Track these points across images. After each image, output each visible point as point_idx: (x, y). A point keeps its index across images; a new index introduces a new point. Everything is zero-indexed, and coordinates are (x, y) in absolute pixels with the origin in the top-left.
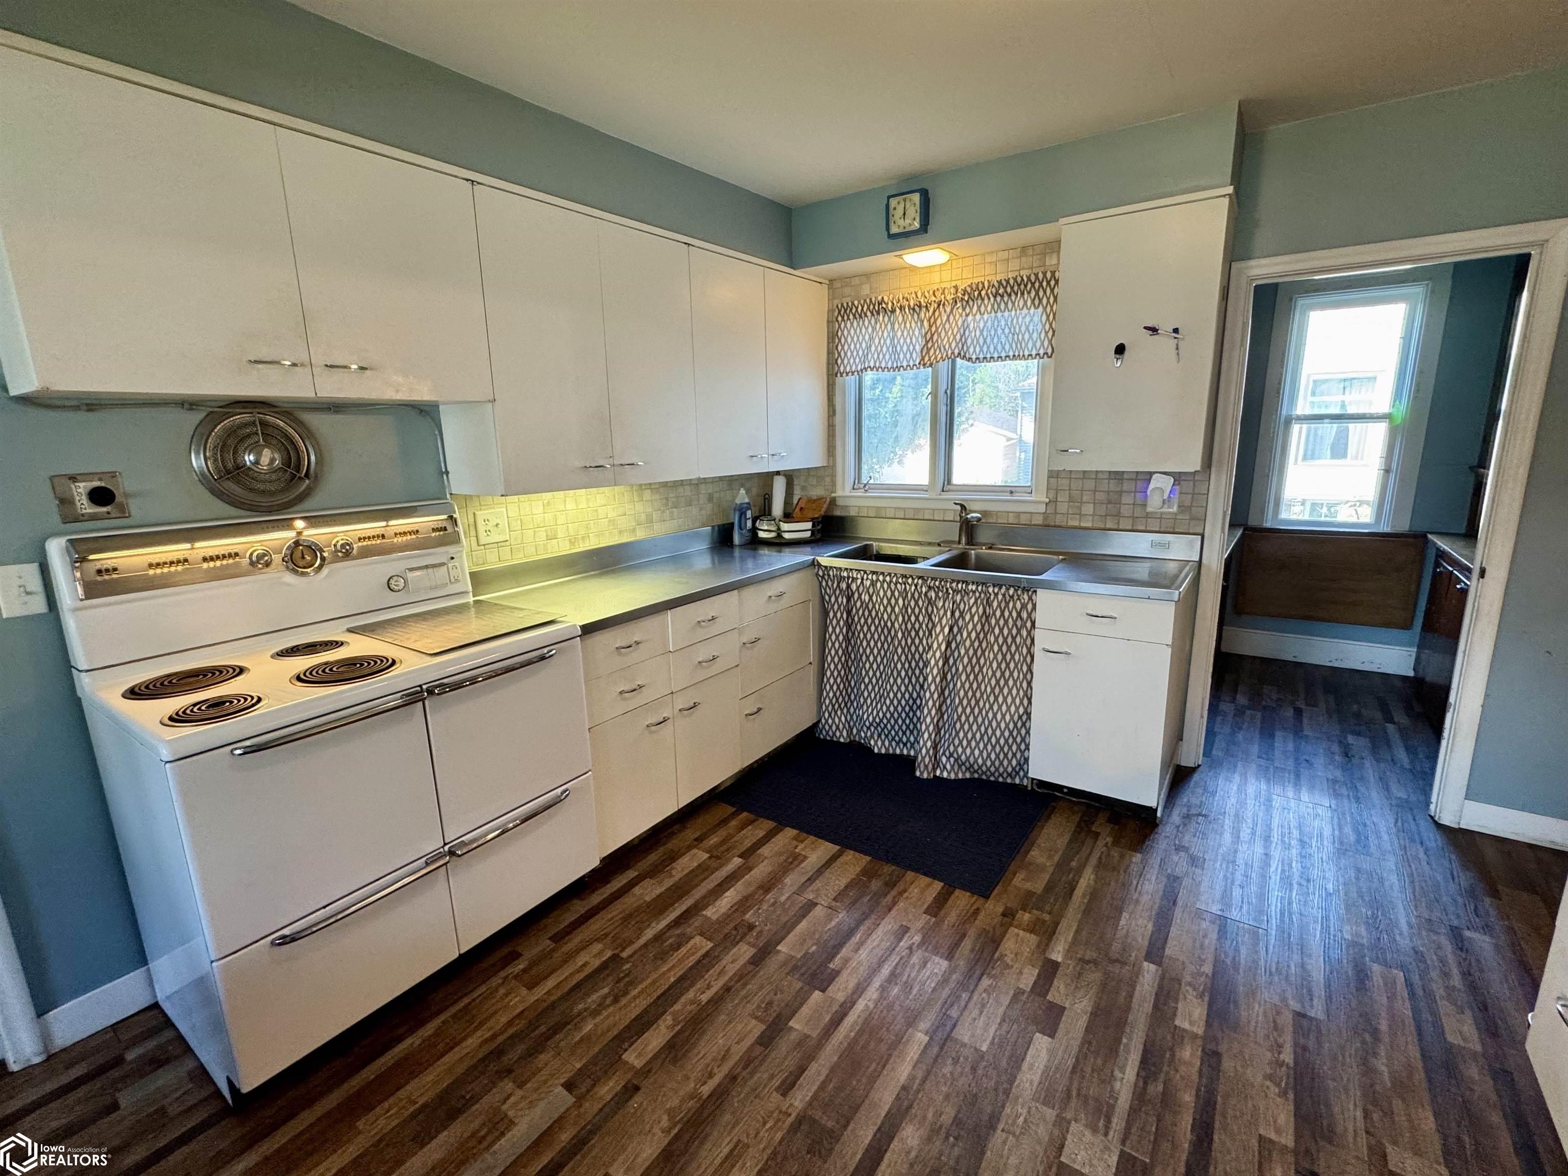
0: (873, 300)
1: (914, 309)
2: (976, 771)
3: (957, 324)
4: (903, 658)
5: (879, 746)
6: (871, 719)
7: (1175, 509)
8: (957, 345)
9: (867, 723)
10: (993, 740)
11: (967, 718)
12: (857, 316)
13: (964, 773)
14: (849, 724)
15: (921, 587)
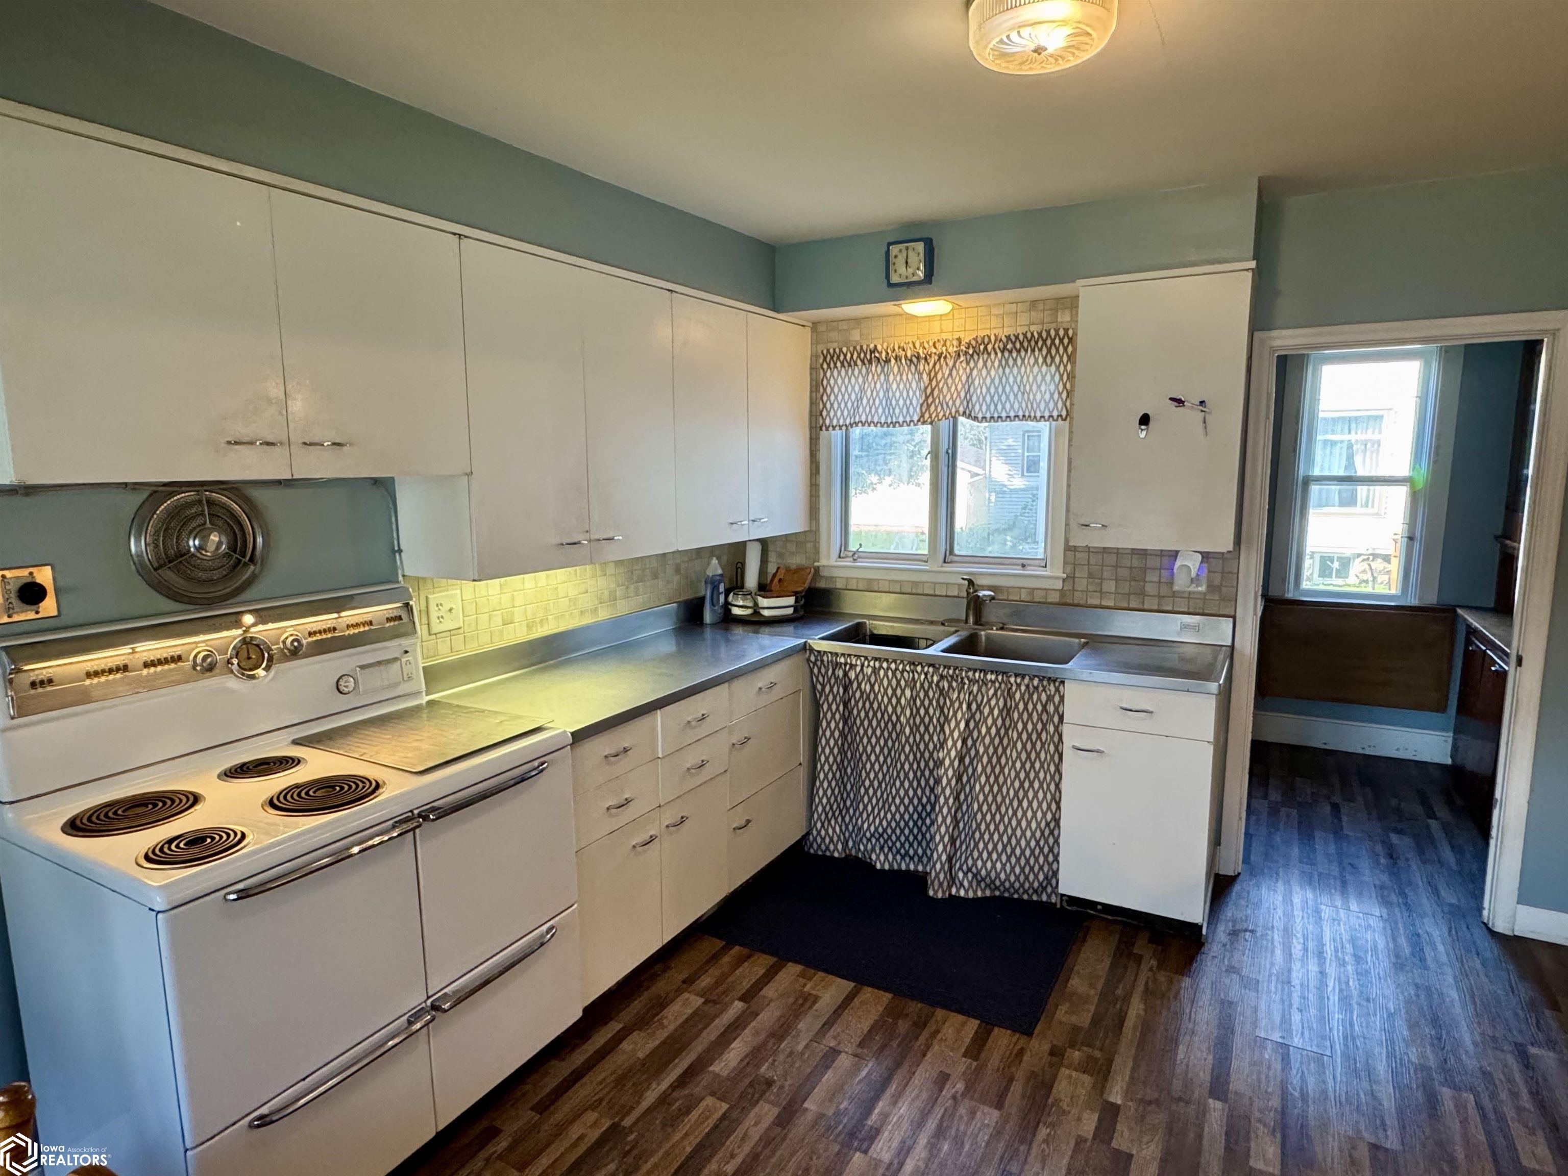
0: (865, 347)
1: (911, 361)
2: (997, 888)
3: (960, 380)
4: (911, 757)
5: (881, 861)
6: (872, 829)
7: (1202, 589)
8: (962, 403)
9: (868, 835)
10: (1018, 851)
11: (988, 826)
12: (846, 364)
13: (983, 891)
14: (844, 834)
15: (932, 676)
